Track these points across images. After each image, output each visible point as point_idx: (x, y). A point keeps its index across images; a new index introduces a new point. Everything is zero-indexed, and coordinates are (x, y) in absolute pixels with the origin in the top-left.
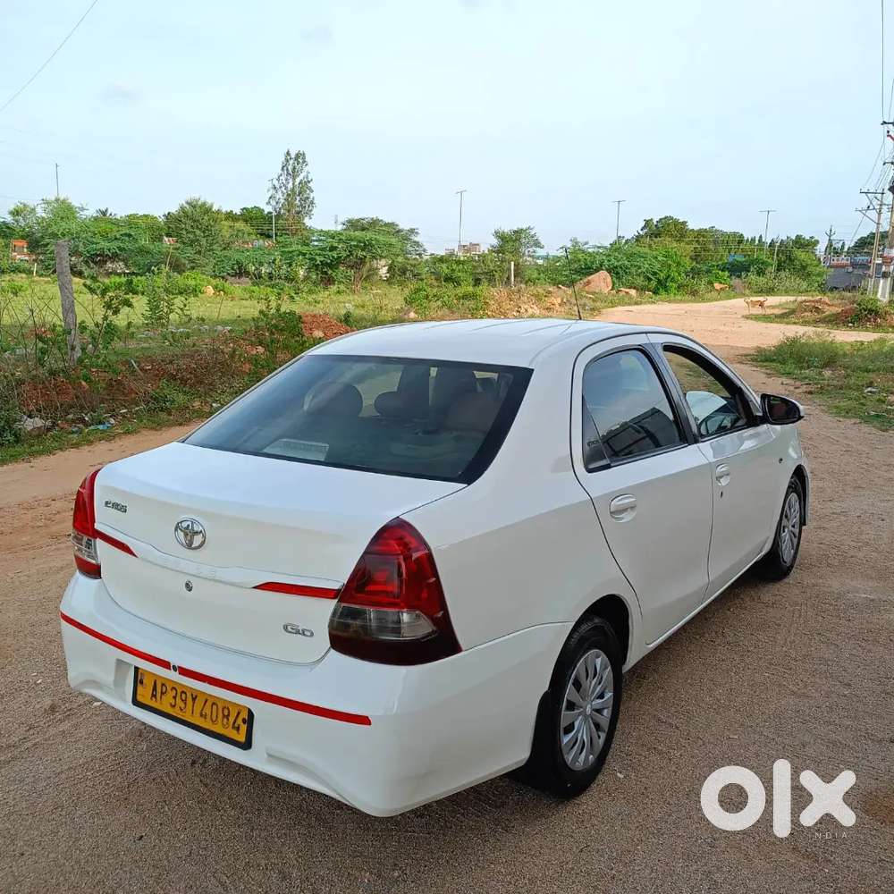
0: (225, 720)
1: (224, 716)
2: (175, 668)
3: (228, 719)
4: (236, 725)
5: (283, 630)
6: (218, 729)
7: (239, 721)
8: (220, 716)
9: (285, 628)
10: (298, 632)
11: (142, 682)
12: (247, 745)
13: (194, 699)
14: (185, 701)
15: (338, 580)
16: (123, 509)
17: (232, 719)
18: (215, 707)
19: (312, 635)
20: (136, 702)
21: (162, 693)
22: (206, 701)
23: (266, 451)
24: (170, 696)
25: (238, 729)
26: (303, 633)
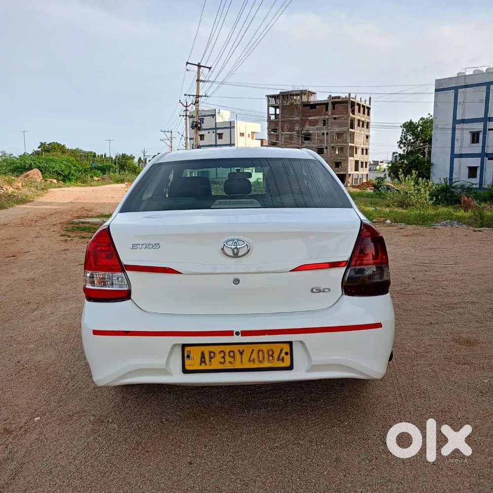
0: (271, 358)
1: (269, 356)
2: (237, 333)
3: (273, 357)
4: (281, 358)
5: (311, 293)
6: (266, 364)
7: (283, 354)
8: (266, 356)
9: (312, 291)
10: (320, 291)
11: (188, 357)
12: (290, 368)
13: (241, 353)
14: (234, 357)
15: (346, 256)
16: (157, 246)
17: (276, 355)
18: (261, 353)
19: (329, 290)
20: (185, 371)
21: (211, 358)
22: (253, 351)
24: (218, 357)
25: (283, 360)
26: (324, 291)
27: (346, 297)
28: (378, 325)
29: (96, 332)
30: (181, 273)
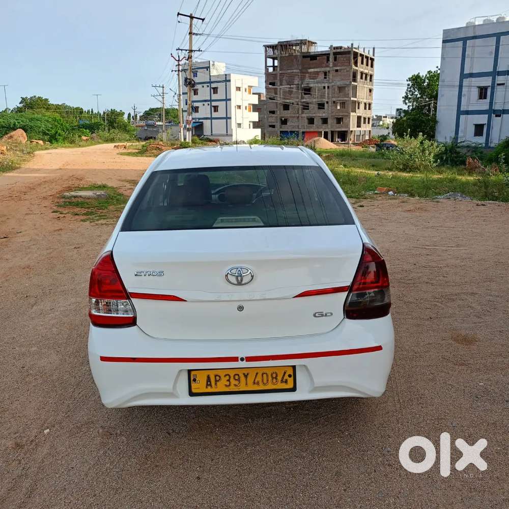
0: (274, 380)
1: (273, 378)
2: (242, 359)
3: (276, 379)
4: (284, 380)
5: (313, 317)
6: (270, 386)
7: (286, 377)
8: (270, 378)
9: (315, 316)
10: (322, 315)
11: (195, 380)
12: (294, 389)
13: (246, 376)
14: (239, 380)
15: (347, 281)
16: (161, 274)
17: (279, 378)
18: (265, 375)
19: (332, 314)
20: (192, 394)
21: (216, 381)
22: (257, 374)
23: (214, 226)
24: (224, 381)
25: (286, 382)
26: (326, 315)
27: (348, 321)
28: (379, 348)
29: (103, 359)
30: (186, 301)
